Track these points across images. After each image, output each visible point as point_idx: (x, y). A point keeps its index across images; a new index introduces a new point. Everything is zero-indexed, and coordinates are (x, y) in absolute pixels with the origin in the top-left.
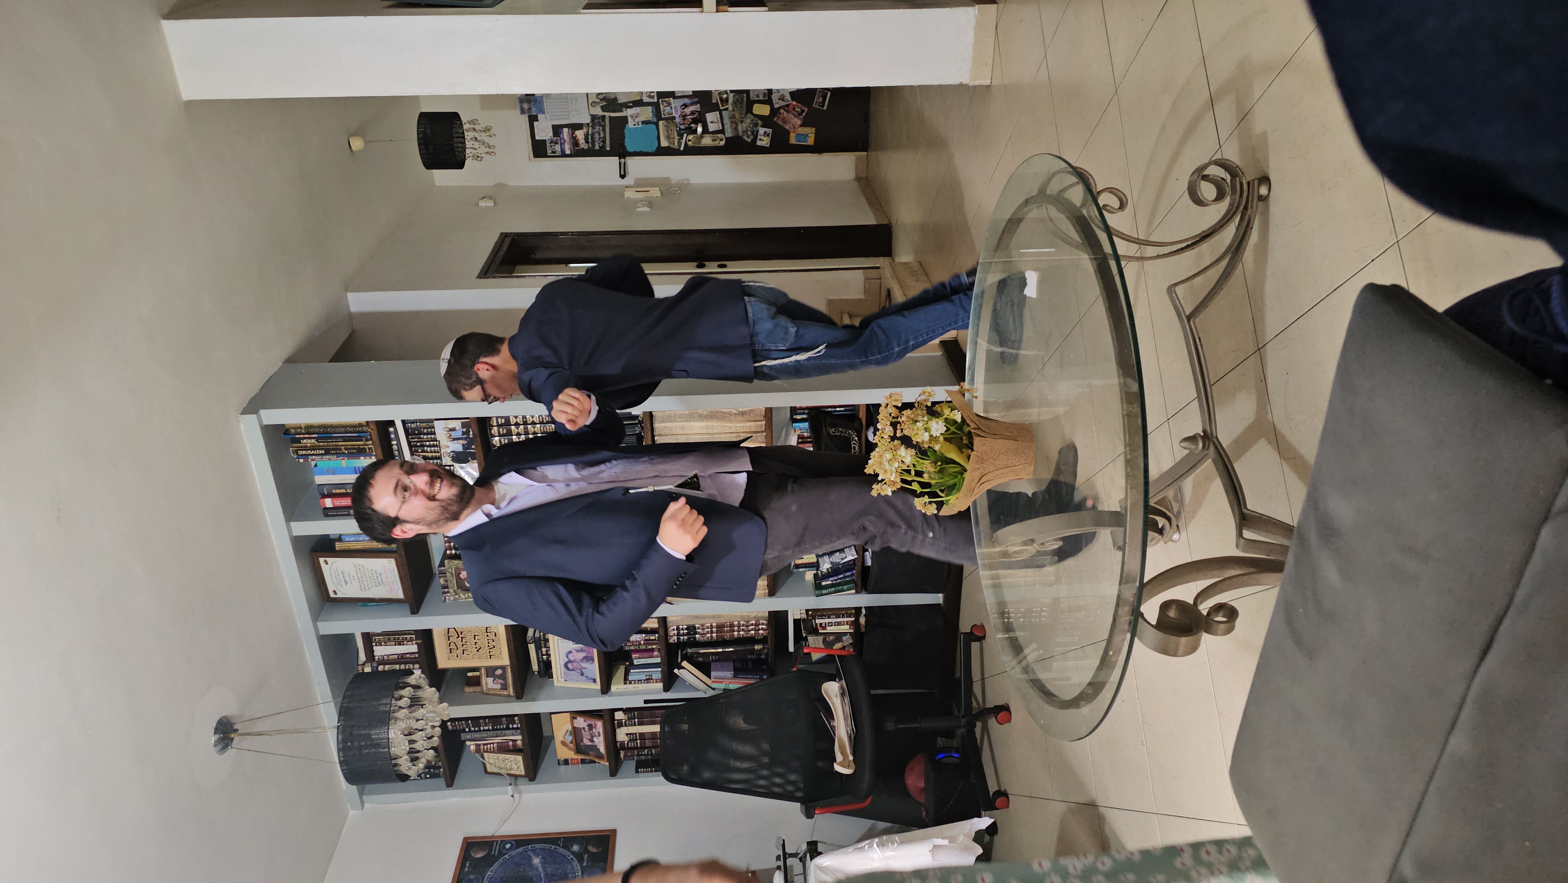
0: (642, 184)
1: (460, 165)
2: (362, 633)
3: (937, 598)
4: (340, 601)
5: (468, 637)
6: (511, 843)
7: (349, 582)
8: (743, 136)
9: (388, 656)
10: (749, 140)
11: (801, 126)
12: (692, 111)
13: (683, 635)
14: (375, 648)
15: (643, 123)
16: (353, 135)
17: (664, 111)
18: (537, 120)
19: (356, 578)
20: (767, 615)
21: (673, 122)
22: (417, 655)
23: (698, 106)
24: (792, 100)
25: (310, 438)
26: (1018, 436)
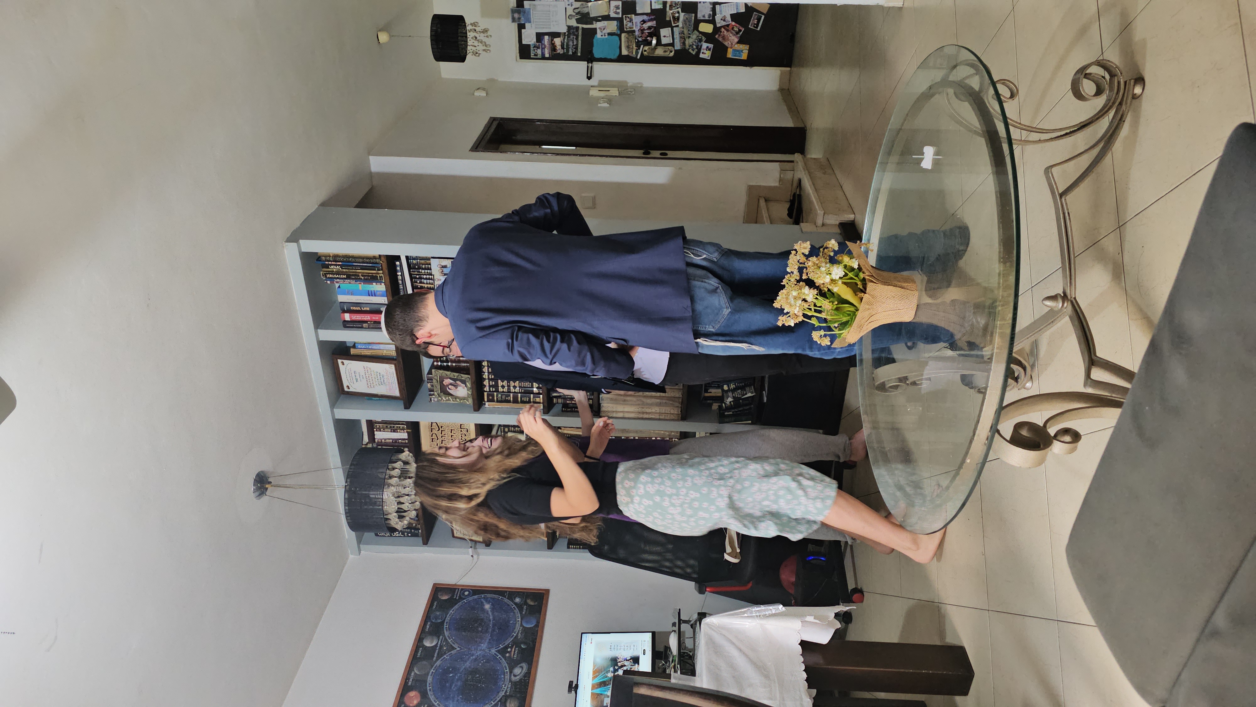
0: (604, 85)
1: (462, 59)
2: (366, 420)
4: (351, 394)
5: (446, 431)
6: (469, 592)
7: (359, 380)
8: (689, 49)
9: (385, 439)
10: (694, 53)
11: (738, 43)
12: (649, 27)
14: (376, 433)
15: (609, 34)
16: (380, 31)
17: (626, 25)
18: (524, 28)
19: (365, 378)
21: (633, 35)
23: (655, 22)
24: (732, 21)
25: (336, 265)
26: (904, 284)
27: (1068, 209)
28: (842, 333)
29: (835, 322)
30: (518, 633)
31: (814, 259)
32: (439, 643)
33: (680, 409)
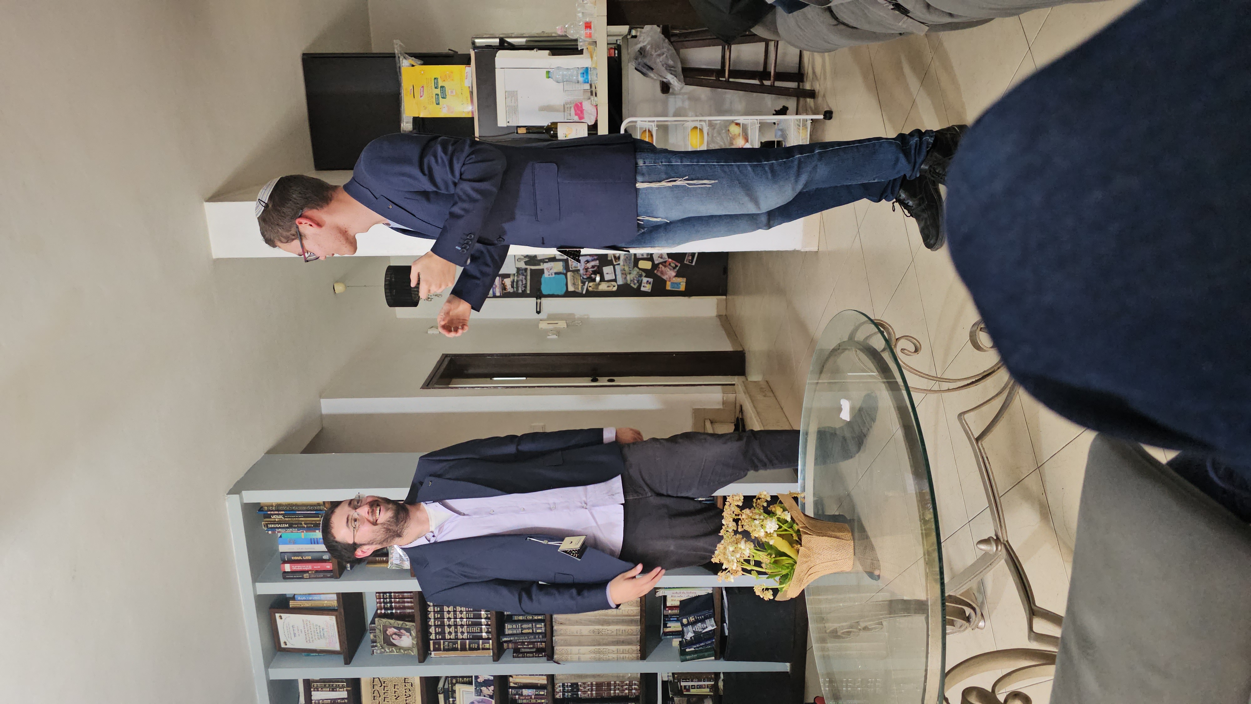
0: (552, 318)
1: (415, 304)
2: (304, 680)
3: (786, 667)
4: (288, 651)
5: (389, 686)
7: (298, 635)
8: (631, 284)
9: (323, 700)
10: (635, 287)
11: (675, 276)
12: (593, 266)
13: (568, 692)
14: (313, 693)
15: (556, 273)
16: (337, 282)
17: (571, 265)
20: (639, 676)
21: (578, 273)
22: (346, 701)
23: (598, 262)
24: (669, 258)
25: (278, 514)
26: (838, 534)
27: (986, 455)
28: (783, 587)
29: (776, 575)
31: (747, 511)
33: (639, 647)
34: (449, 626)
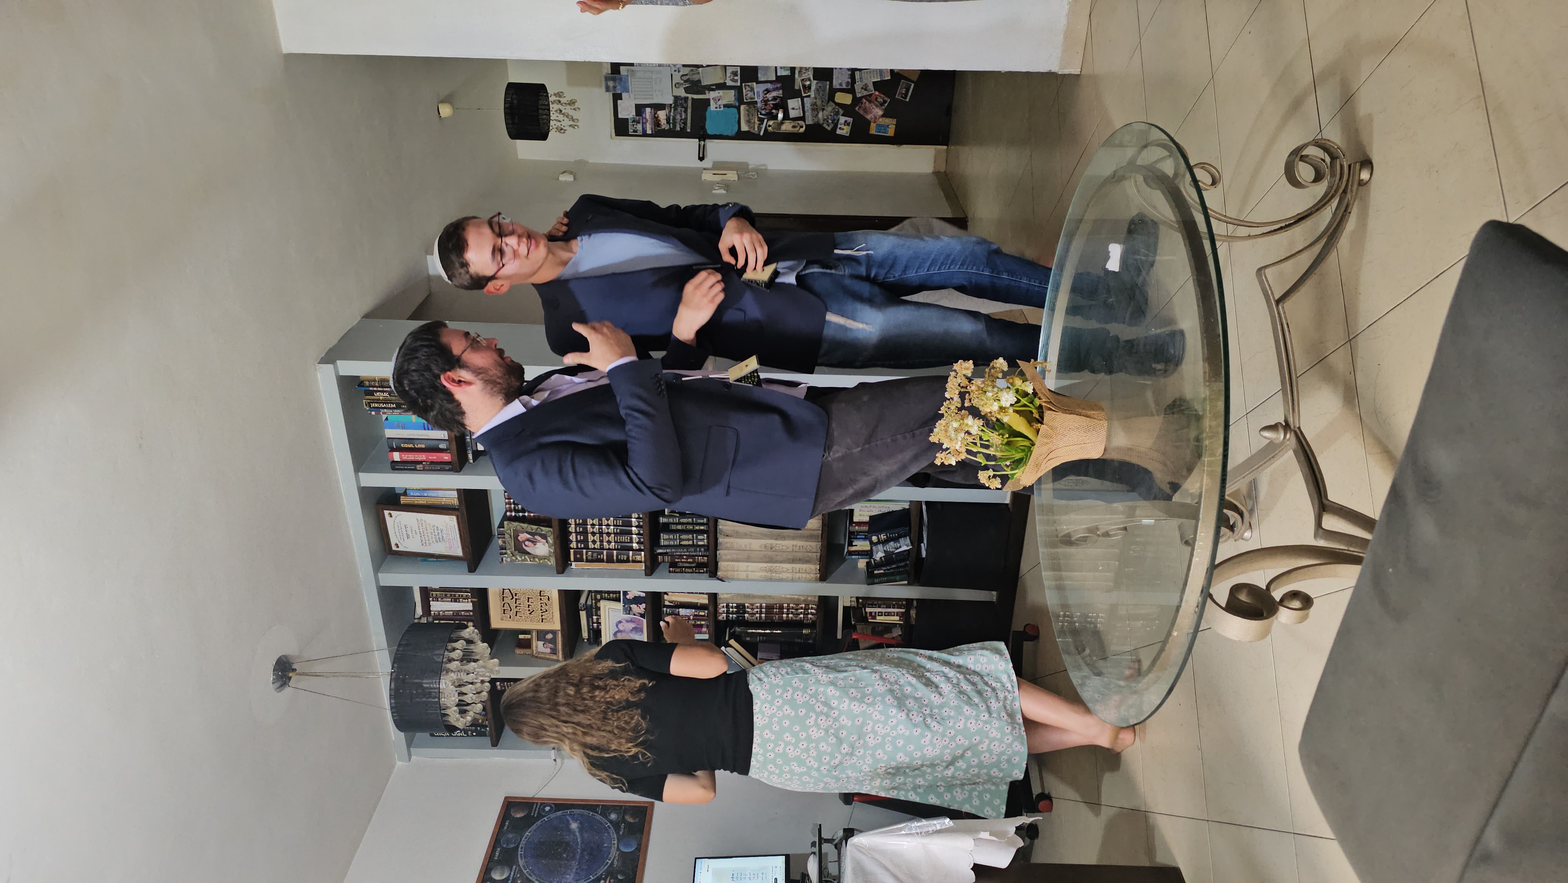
0: (719, 166)
1: (544, 137)
2: (421, 588)
3: (991, 596)
4: (400, 554)
5: (522, 599)
6: (551, 807)
7: (411, 536)
8: (823, 123)
9: (444, 612)
10: (829, 129)
11: (883, 116)
12: (774, 97)
13: (733, 613)
14: (431, 603)
15: (725, 106)
16: (442, 102)
17: (746, 95)
18: (621, 99)
19: (418, 533)
20: (817, 599)
21: (754, 107)
22: (471, 613)
24: (875, 90)
25: (383, 392)
26: (1090, 413)
27: (1286, 320)
28: (1015, 474)
29: (1008, 459)
30: (613, 860)
31: (978, 382)
32: (512, 876)
33: (818, 567)
34: (593, 534)
